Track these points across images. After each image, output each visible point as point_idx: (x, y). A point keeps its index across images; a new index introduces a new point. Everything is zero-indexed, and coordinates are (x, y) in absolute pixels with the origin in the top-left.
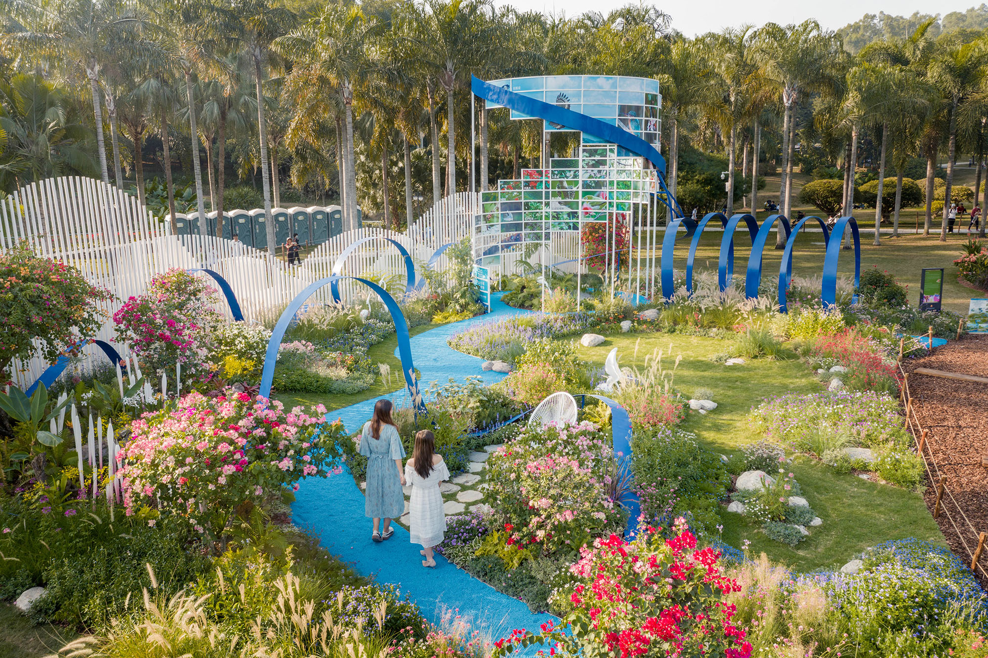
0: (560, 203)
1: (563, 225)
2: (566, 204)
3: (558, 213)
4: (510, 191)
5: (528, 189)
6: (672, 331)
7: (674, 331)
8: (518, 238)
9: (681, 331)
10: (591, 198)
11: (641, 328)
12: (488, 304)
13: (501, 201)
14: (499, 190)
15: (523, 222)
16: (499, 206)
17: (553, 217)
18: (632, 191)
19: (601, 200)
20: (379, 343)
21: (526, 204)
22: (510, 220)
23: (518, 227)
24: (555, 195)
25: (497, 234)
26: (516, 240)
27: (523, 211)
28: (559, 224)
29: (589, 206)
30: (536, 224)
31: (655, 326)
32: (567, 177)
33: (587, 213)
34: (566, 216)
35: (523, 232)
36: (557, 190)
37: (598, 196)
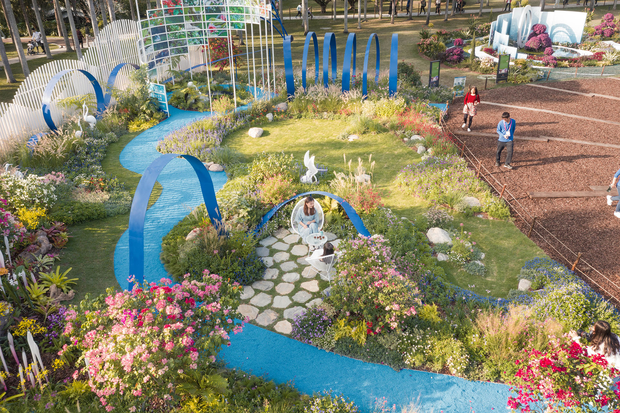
0: (192, 24)
1: (196, 41)
2: (196, 25)
3: (191, 32)
4: (155, 18)
5: (168, 16)
6: (300, 117)
7: (301, 117)
8: (165, 54)
9: (305, 116)
10: (214, 20)
11: (280, 117)
12: (167, 111)
13: (151, 26)
14: (148, 19)
15: (168, 41)
16: (150, 31)
17: (188, 35)
18: (245, 14)
19: (221, 21)
20: (104, 158)
21: (168, 27)
22: (158, 41)
23: (165, 45)
24: (188, 18)
25: (151, 53)
26: (164, 55)
27: (167, 33)
28: (193, 40)
29: (213, 26)
30: (177, 41)
31: (287, 115)
32: (195, 5)
33: (212, 31)
34: (197, 34)
35: (169, 49)
36: (188, 15)
37: (219, 18)
